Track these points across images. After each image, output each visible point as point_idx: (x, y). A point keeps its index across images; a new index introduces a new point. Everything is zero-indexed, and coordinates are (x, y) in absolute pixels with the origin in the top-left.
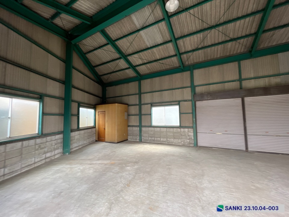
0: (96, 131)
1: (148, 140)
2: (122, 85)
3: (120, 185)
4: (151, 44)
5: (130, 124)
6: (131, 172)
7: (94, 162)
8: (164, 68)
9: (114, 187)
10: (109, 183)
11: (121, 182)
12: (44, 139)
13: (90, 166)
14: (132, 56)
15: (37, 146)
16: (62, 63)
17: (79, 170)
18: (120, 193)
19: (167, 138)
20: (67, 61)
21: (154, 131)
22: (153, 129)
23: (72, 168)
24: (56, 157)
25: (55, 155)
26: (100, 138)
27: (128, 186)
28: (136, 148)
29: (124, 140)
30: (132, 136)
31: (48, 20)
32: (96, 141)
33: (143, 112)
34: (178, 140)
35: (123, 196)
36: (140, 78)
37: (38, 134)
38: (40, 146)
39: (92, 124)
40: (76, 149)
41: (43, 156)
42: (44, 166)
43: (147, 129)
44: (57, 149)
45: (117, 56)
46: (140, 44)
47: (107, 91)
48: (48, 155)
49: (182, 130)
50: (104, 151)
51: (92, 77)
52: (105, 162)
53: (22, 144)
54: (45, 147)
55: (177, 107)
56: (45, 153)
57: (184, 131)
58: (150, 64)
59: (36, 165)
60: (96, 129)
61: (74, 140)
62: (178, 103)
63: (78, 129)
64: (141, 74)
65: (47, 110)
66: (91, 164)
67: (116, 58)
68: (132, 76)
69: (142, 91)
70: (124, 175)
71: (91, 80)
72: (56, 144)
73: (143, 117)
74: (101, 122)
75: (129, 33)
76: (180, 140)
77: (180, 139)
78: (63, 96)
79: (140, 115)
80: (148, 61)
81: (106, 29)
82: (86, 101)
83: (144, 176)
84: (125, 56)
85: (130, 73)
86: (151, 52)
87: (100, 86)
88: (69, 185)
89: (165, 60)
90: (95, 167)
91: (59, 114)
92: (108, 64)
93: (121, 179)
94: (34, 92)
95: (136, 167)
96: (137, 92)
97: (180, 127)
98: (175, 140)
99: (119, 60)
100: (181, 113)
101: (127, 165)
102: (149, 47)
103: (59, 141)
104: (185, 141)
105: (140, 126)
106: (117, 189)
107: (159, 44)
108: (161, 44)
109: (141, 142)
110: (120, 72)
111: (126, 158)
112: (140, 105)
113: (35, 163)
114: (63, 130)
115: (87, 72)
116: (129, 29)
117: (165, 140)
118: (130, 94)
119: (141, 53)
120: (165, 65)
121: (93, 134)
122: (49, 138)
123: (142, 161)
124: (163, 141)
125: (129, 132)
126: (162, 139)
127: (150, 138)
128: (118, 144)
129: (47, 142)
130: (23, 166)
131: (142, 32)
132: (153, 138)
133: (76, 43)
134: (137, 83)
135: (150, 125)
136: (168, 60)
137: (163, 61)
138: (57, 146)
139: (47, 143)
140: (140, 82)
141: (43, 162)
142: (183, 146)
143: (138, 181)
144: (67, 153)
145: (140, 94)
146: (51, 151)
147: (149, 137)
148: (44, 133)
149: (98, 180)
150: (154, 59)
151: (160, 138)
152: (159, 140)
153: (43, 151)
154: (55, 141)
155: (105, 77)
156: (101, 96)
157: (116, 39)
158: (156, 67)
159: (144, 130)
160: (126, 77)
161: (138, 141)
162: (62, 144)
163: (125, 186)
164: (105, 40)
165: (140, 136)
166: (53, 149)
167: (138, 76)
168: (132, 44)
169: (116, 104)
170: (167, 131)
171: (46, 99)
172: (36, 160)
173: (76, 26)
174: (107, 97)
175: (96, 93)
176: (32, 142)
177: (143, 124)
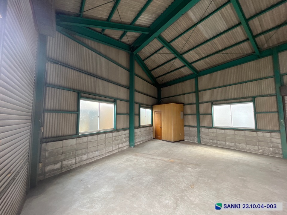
0: (153, 129)
1: (209, 142)
2: (177, 85)
3: (183, 184)
4: (210, 35)
5: (187, 124)
6: (193, 174)
7: (155, 157)
8: (228, 59)
9: (177, 184)
10: (171, 180)
11: (184, 181)
12: (118, 133)
13: (152, 160)
14: (188, 53)
15: (113, 138)
16: (127, 72)
17: (144, 162)
18: (184, 192)
19: (235, 143)
20: (131, 70)
21: (217, 133)
22: (215, 130)
23: (138, 159)
24: (125, 149)
25: (124, 147)
26: (157, 136)
27: (191, 187)
28: (195, 149)
29: (180, 140)
30: (189, 137)
31: (118, 40)
32: (154, 138)
33: (201, 111)
34: (253, 146)
35: (188, 195)
36: (197, 74)
37: (114, 129)
38: (115, 138)
39: (150, 123)
40: (138, 144)
41: (117, 146)
42: (118, 154)
43: (207, 130)
44: (126, 142)
45: (172, 56)
46: (197, 39)
47: (161, 92)
48: (120, 146)
49: (260, 134)
50: (162, 148)
51: (149, 80)
52: (165, 159)
53: (106, 136)
54: (118, 140)
55: (251, 105)
56: (118, 144)
57: (263, 135)
58: (209, 58)
59: (113, 153)
60: (153, 127)
61: (137, 135)
62: (252, 99)
63: (140, 127)
64: (198, 70)
65: (119, 111)
66: (152, 159)
67: (171, 58)
68: (187, 74)
69: (200, 89)
70: (185, 176)
71: (148, 83)
72: (125, 138)
73: (201, 117)
74: (158, 122)
75: (185, 30)
76: (257, 147)
77: (257, 145)
78: (129, 99)
79: (198, 114)
80: (206, 55)
81: (162, 34)
82: (145, 103)
83: (209, 181)
84: (180, 55)
85: (186, 71)
86: (210, 44)
87: (155, 88)
88: (138, 173)
89: (231, 49)
90: (157, 162)
91: (126, 114)
92: (163, 66)
93: (183, 178)
94: (111, 97)
95: (198, 169)
96: (194, 90)
97: (257, 130)
98: (247, 146)
99: (174, 60)
100: (256, 112)
101: (188, 166)
102: (208, 38)
103: (127, 135)
104: (265, 149)
105: (199, 126)
106: (180, 187)
107: (222, 32)
108: (224, 32)
109: (199, 143)
110: (175, 72)
111: (185, 158)
112: (198, 103)
113: (113, 151)
114: (129, 127)
115: (145, 76)
116: (185, 27)
117: (233, 144)
118: (185, 93)
119: (198, 48)
120: (230, 55)
121: (151, 132)
122: (120, 132)
123: (204, 164)
124: (229, 146)
125: (186, 132)
126: (227, 143)
127: (211, 141)
128: (175, 144)
129: (119, 135)
130: (106, 152)
131: (199, 26)
132: (216, 141)
133: (137, 54)
134: (193, 80)
135: (211, 125)
136: (235, 48)
137: (228, 51)
138: (125, 140)
140: (197, 79)
141: (117, 151)
142: (263, 155)
143: (203, 185)
144: (132, 146)
145: (197, 92)
146: (122, 143)
147: (209, 139)
148: (117, 129)
149: (161, 174)
150: (214, 50)
151: (225, 141)
152: (224, 144)
153: (117, 142)
154: (125, 135)
155: (160, 78)
156: (156, 97)
157: (171, 40)
158: (218, 59)
159: (202, 131)
160: (180, 76)
161: (196, 142)
162: (129, 138)
163: (188, 186)
164: (161, 44)
165: (199, 137)
166: (123, 141)
167: (195, 73)
168: (188, 41)
169: (172, 104)
170: (235, 134)
171: (118, 102)
172: (113, 149)
173: (137, 38)
174: (162, 97)
175: (153, 95)
176: (111, 134)
177: (202, 125)
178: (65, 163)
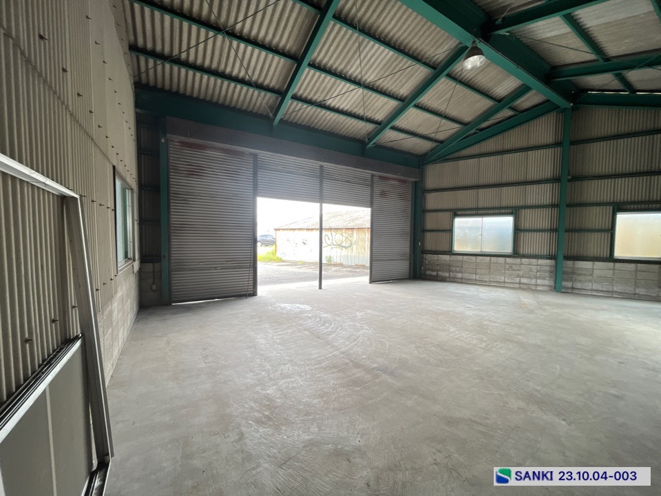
12: (518, 261)
15: (507, 265)
24: (538, 289)
25: (536, 285)
38: (511, 267)
41: (515, 279)
44: (543, 278)
48: (524, 280)
53: (491, 260)
54: (519, 270)
56: (518, 276)
59: (506, 285)
63: (610, 258)
72: (538, 271)
103: (548, 268)
113: (505, 282)
122: (525, 261)
129: (522, 264)
138: (541, 275)
139: (523, 266)
141: (517, 286)
146: (530, 278)
153: (515, 273)
154: (538, 267)
162: (552, 274)
166: (532, 276)
172: (507, 280)
176: (501, 260)
178: (440, 273)
